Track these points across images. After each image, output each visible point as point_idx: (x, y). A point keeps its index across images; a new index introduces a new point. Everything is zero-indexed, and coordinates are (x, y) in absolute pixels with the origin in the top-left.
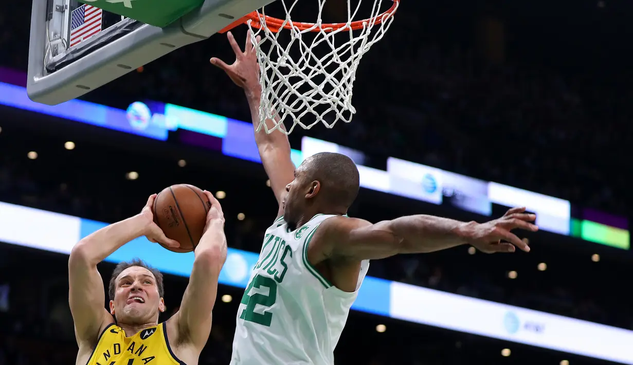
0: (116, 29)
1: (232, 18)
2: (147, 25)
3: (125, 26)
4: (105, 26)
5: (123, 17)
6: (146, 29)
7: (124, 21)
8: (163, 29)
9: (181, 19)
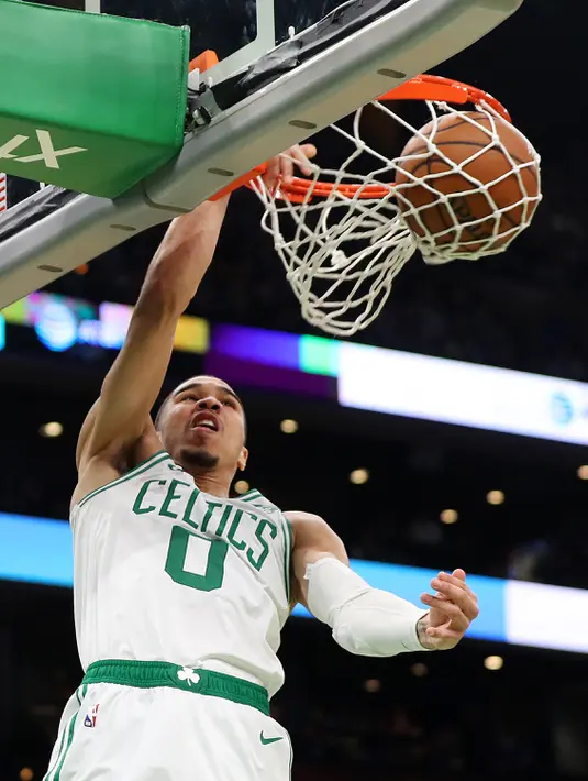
0: (33, 204)
1: (230, 174)
2: (84, 196)
3: (48, 199)
4: (12, 201)
5: (42, 184)
6: (85, 202)
7: (45, 190)
8: (114, 200)
9: (143, 182)
